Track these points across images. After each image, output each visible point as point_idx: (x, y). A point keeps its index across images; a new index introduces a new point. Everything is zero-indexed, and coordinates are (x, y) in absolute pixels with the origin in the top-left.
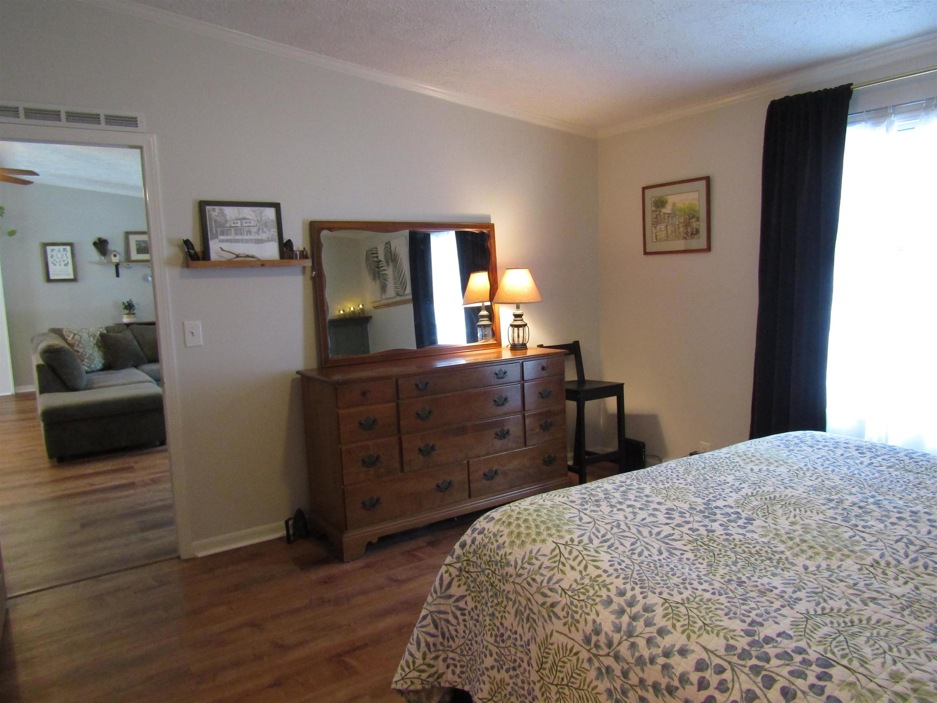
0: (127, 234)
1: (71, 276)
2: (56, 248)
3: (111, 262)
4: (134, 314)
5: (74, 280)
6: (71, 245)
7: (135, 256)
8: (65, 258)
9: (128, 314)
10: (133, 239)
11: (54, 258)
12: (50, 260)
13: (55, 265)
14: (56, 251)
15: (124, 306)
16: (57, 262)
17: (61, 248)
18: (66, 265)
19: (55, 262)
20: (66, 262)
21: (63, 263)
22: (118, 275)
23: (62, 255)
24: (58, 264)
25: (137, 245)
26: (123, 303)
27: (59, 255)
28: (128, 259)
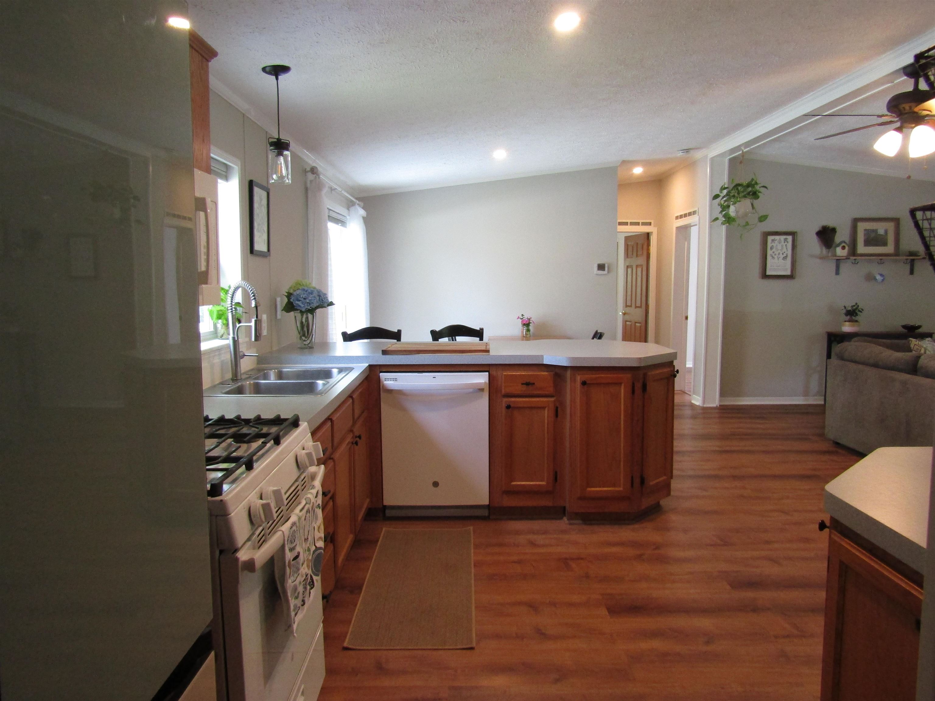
0: (856, 221)
1: (788, 273)
2: (777, 237)
3: (835, 255)
4: (856, 321)
5: (791, 277)
6: (793, 234)
7: (861, 249)
8: (785, 250)
9: (849, 321)
10: (862, 227)
11: (774, 250)
12: (769, 252)
13: (773, 258)
14: (776, 242)
15: (844, 311)
16: (775, 255)
17: (783, 238)
18: (785, 258)
19: (773, 255)
20: (785, 255)
21: (782, 256)
22: (837, 273)
23: (782, 246)
24: (776, 258)
25: (865, 235)
26: (845, 307)
27: (779, 247)
28: (853, 252)
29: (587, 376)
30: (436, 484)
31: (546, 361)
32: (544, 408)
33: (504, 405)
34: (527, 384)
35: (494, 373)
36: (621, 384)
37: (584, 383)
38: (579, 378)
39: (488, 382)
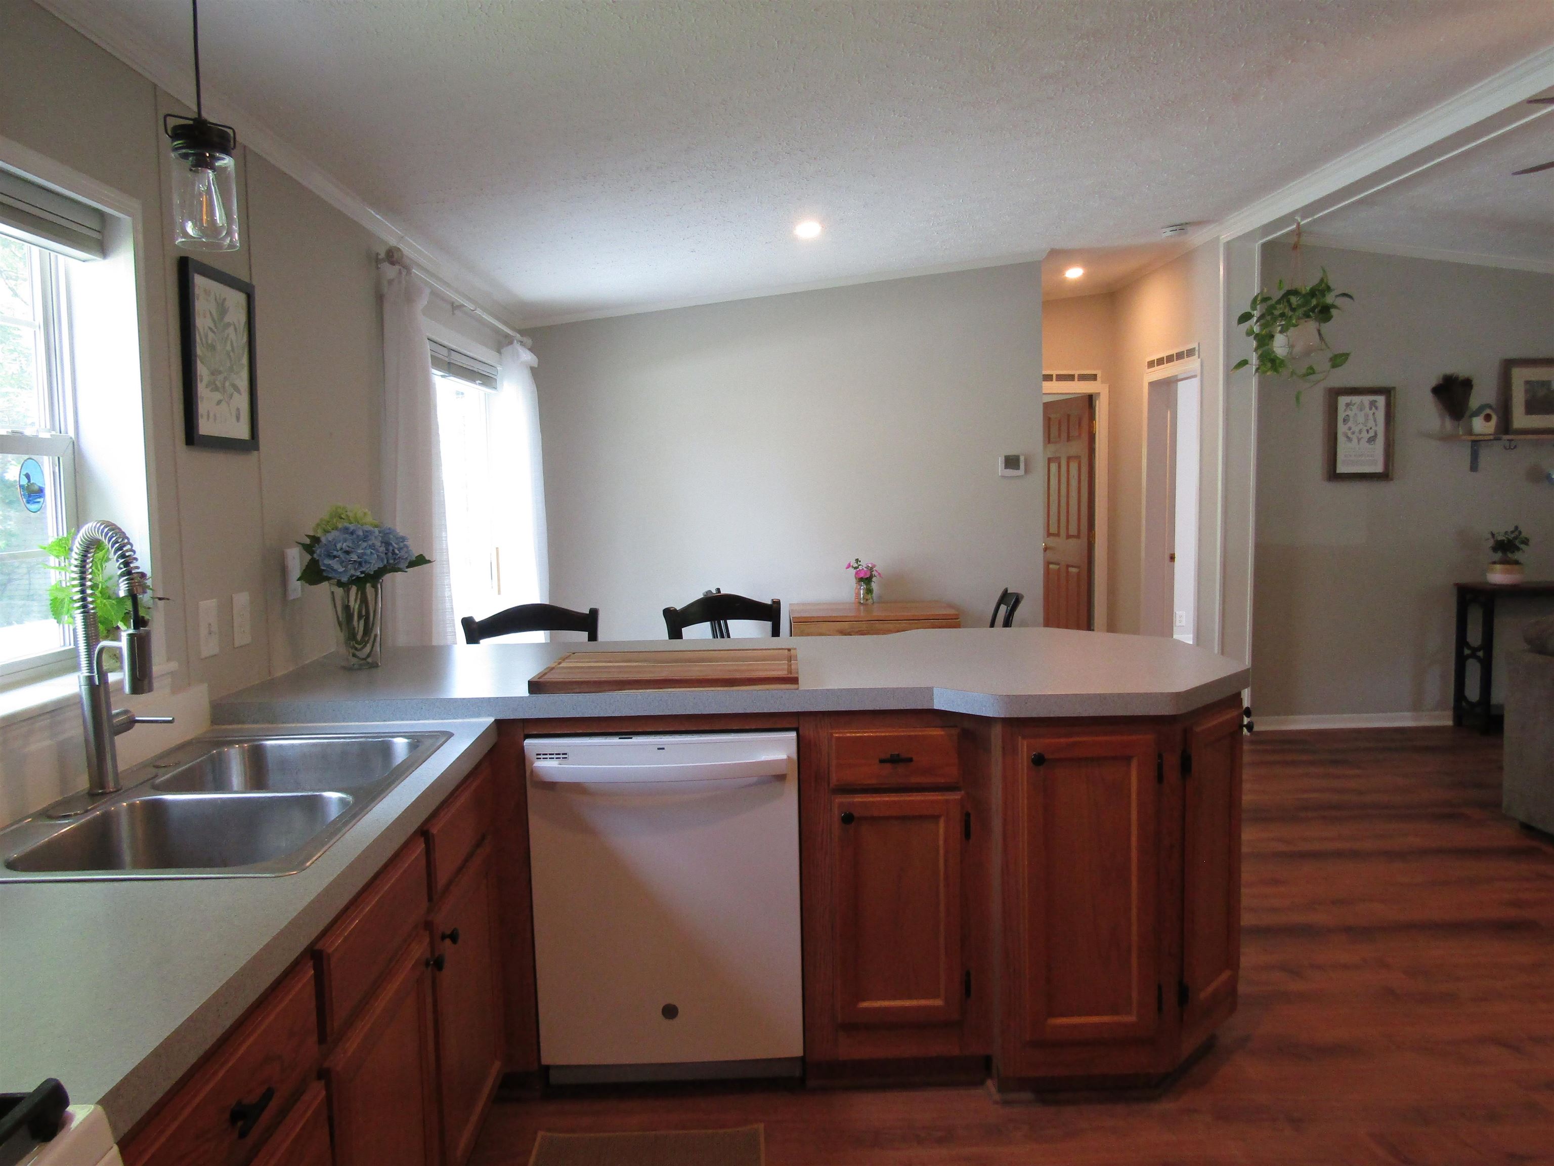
0: (1508, 365)
1: (1379, 468)
2: (1356, 399)
3: (1470, 432)
4: (1517, 563)
5: (1384, 476)
6: (1386, 391)
7: (1520, 419)
8: (1371, 423)
9: (1503, 562)
10: (1520, 376)
11: (1350, 424)
12: (1341, 428)
13: (1349, 439)
14: (1354, 408)
15: (1491, 543)
16: (1353, 433)
17: (1367, 399)
18: (1372, 440)
19: (1350, 435)
20: (1372, 434)
21: (1366, 436)
22: (1474, 467)
23: (1367, 416)
24: (1355, 440)
25: (1526, 391)
26: (1493, 535)
27: (1361, 419)
28: (1505, 426)
29: (1045, 743)
30: (670, 1012)
31: (939, 704)
32: (935, 818)
33: (837, 814)
34: (895, 760)
35: (809, 731)
36: (1128, 759)
37: (1039, 760)
38: (1025, 748)
39: (794, 756)
